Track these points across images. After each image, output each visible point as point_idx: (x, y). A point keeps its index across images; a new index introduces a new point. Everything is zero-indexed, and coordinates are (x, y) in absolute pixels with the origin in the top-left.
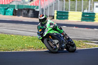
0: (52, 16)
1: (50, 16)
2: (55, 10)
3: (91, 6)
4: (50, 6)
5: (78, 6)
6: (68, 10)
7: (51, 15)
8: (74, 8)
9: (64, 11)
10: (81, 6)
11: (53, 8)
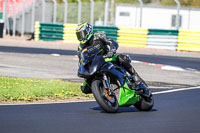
0: (30, 34)
1: (25, 33)
2: (36, 20)
3: (109, 13)
4: (26, 14)
5: (83, 13)
6: (62, 21)
7: (28, 31)
8: (76, 17)
9: (55, 23)
10: (90, 13)
11: (33, 16)
